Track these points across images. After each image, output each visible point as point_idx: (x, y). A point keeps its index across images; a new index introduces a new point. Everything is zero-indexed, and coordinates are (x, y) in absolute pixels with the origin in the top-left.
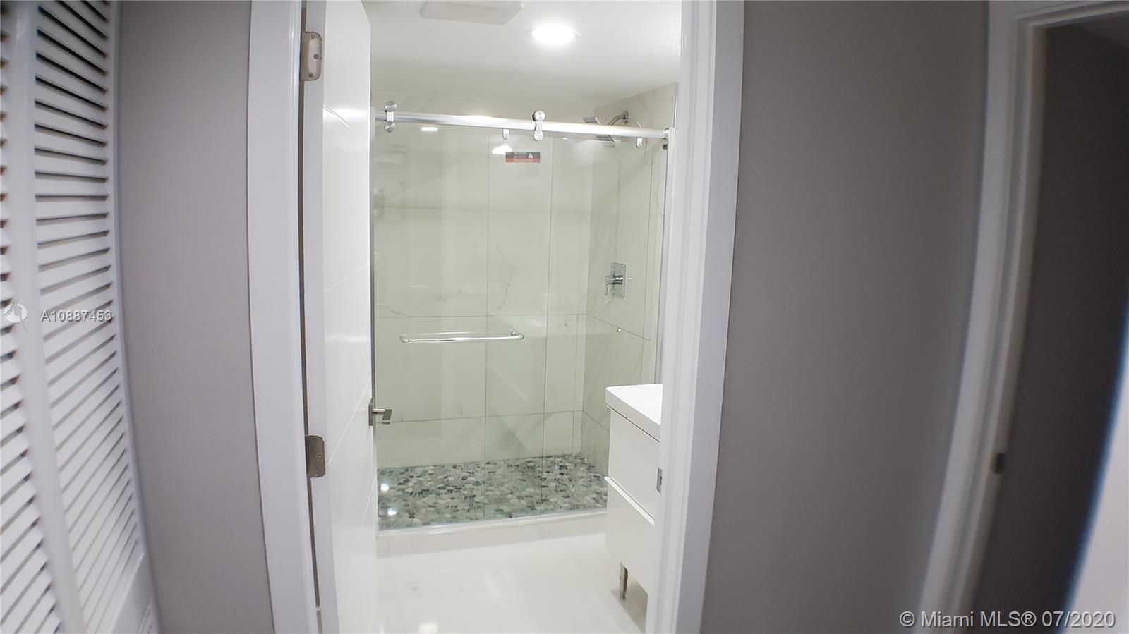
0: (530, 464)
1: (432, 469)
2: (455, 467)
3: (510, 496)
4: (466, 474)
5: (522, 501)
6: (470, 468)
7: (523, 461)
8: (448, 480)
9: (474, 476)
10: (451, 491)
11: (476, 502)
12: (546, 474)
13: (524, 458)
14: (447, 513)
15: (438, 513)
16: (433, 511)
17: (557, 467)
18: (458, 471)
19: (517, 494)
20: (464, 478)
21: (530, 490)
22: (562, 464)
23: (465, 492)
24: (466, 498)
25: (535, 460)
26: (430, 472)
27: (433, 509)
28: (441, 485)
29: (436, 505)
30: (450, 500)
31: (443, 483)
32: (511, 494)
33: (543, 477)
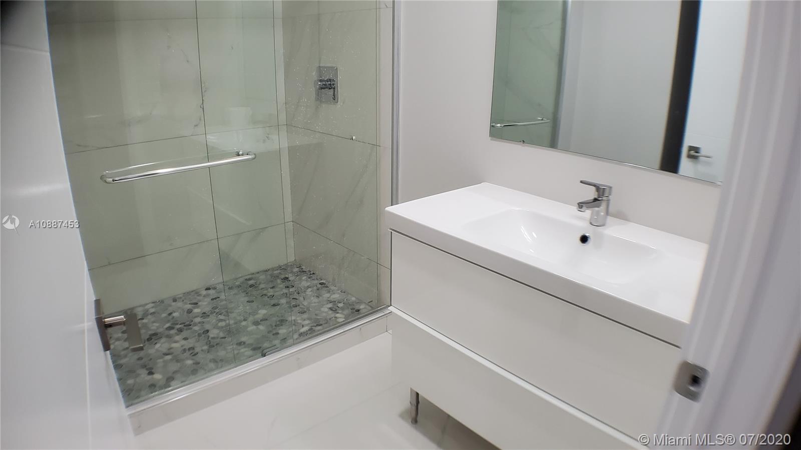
0: (251, 282)
1: (153, 307)
2: (175, 300)
3: (244, 323)
4: (189, 306)
5: (261, 327)
6: (193, 297)
7: (242, 280)
8: (173, 317)
9: (198, 307)
10: (180, 330)
11: (213, 338)
12: (272, 290)
13: (241, 277)
14: (187, 359)
15: (178, 361)
16: (171, 360)
17: (279, 281)
18: (179, 304)
19: (251, 318)
20: (190, 311)
21: (263, 312)
22: (283, 277)
23: (196, 328)
24: (199, 335)
25: (253, 276)
26: (152, 310)
27: (169, 357)
28: (168, 325)
29: (172, 350)
30: (183, 342)
31: (168, 321)
32: (245, 320)
33: (269, 294)
